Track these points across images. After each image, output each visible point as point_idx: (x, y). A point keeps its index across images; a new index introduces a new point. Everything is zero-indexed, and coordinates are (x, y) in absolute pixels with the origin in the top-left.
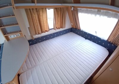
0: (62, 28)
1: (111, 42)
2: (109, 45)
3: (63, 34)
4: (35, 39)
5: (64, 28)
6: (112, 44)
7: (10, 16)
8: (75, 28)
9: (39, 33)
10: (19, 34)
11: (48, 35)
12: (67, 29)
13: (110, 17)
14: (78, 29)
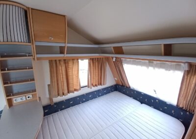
0: (101, 84)
1: (184, 108)
2: (182, 113)
3: (102, 95)
4: (56, 104)
5: (104, 85)
6: (186, 111)
7: (26, 69)
8: (121, 84)
9: (63, 94)
10: (31, 96)
11: (79, 97)
12: (109, 87)
13: (170, 70)
14: (127, 87)
